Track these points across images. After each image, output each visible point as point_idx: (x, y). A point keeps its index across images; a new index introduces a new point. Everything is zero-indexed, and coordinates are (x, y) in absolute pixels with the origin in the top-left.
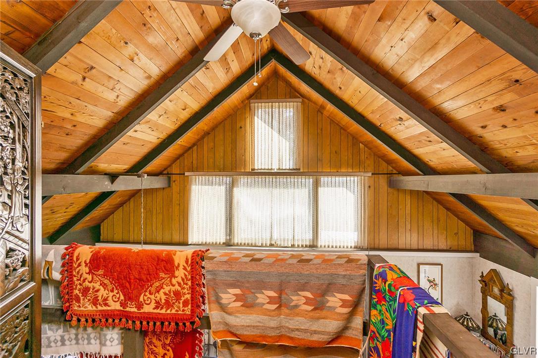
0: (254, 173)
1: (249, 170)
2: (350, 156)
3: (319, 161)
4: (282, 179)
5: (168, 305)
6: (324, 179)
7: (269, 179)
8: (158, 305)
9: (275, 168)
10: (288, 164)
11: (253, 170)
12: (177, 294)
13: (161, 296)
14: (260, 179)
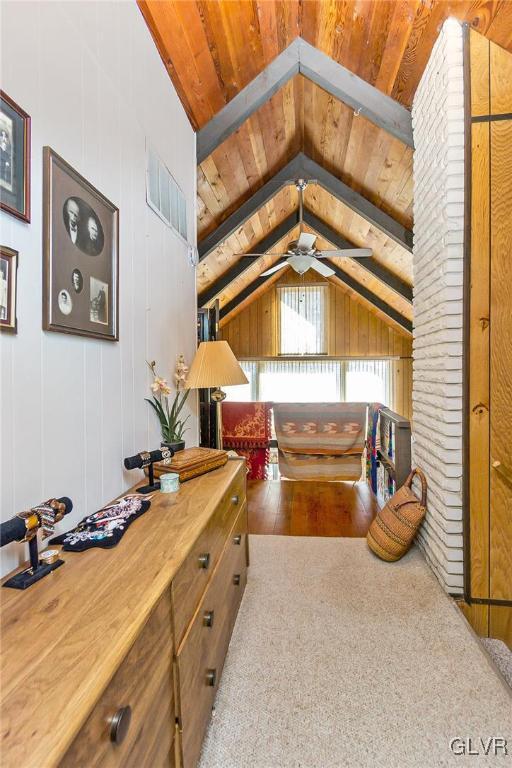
0: (281, 358)
1: (275, 354)
2: (379, 340)
3: (346, 345)
4: (310, 364)
5: (251, 433)
6: (352, 364)
7: (296, 363)
8: (246, 433)
9: (302, 352)
10: (315, 348)
11: (279, 355)
12: (257, 427)
13: (248, 428)
14: (288, 363)
